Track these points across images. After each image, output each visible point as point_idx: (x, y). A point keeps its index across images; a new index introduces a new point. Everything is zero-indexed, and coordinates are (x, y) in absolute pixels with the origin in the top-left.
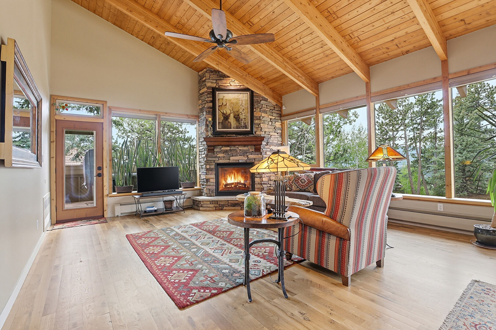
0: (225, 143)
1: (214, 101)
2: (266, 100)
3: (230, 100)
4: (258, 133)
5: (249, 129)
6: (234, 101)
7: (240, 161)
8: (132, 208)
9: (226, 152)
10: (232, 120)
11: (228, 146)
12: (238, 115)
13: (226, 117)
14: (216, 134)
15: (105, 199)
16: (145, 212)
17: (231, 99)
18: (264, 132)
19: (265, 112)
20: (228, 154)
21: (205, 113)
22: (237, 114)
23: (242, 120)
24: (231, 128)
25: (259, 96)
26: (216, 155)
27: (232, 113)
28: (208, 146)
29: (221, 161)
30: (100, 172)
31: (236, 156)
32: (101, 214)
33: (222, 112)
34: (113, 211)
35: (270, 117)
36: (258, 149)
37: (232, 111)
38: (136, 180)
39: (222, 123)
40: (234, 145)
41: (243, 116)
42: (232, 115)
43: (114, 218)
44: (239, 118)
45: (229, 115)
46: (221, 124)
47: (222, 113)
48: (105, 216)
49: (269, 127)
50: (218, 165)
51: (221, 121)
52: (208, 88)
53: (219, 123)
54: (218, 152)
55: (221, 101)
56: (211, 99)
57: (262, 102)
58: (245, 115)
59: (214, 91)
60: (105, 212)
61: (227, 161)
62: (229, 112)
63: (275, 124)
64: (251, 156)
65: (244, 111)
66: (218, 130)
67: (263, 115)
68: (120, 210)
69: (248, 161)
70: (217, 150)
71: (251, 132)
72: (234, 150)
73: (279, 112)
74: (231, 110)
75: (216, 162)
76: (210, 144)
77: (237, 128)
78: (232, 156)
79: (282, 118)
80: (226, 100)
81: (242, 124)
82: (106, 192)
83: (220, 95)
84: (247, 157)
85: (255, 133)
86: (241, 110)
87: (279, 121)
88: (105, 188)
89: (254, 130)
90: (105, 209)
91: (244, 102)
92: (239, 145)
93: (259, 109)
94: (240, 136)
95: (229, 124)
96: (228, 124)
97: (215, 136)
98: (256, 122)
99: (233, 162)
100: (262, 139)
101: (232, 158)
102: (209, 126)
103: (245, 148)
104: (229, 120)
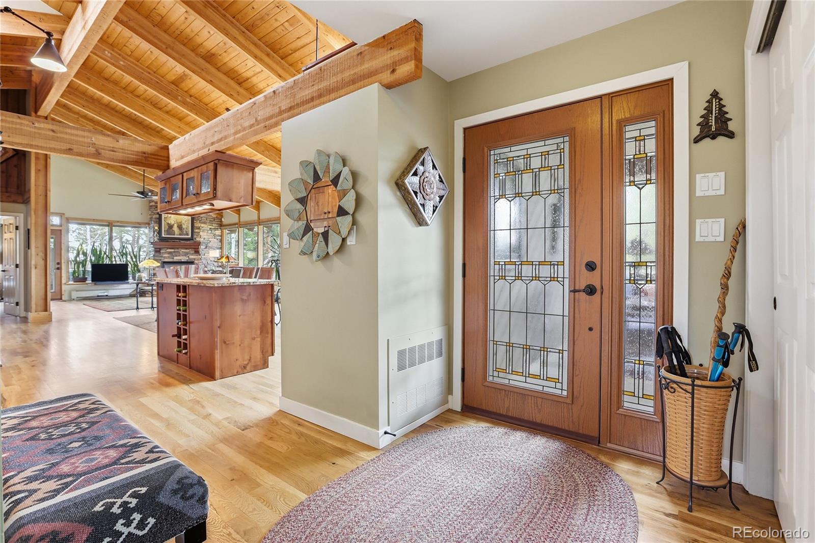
0: (170, 247)
4: (197, 239)
5: (190, 236)
7: (182, 260)
9: (170, 253)
11: (172, 249)
12: (181, 225)
14: (162, 239)
15: (64, 286)
16: (98, 296)
18: (202, 239)
19: (205, 223)
20: (173, 255)
21: (153, 222)
23: (184, 229)
24: (174, 235)
26: (161, 255)
28: (155, 248)
29: (166, 260)
30: (59, 266)
31: (179, 256)
32: (60, 297)
34: (70, 296)
35: (211, 227)
36: (197, 252)
38: (90, 274)
40: (178, 248)
43: (71, 300)
44: (182, 227)
45: (173, 225)
48: (63, 299)
49: (209, 234)
50: (165, 262)
53: (164, 231)
54: (163, 253)
58: (187, 225)
60: (63, 297)
61: (171, 260)
62: (173, 223)
63: (215, 233)
64: (192, 257)
66: (163, 236)
67: (202, 225)
68: (75, 295)
69: (189, 261)
70: (163, 251)
71: (192, 239)
72: (177, 252)
73: (219, 223)
75: (162, 260)
76: (156, 246)
77: (180, 235)
78: (176, 256)
79: (222, 228)
82: (64, 281)
84: (188, 257)
85: (195, 239)
86: (183, 222)
87: (219, 229)
88: (63, 279)
89: (195, 237)
90: (63, 293)
92: (182, 248)
93: (198, 221)
94: (182, 242)
97: (162, 241)
98: (196, 231)
99: (176, 260)
100: (199, 244)
101: (175, 258)
102: (156, 233)
103: (187, 251)
104: (173, 229)
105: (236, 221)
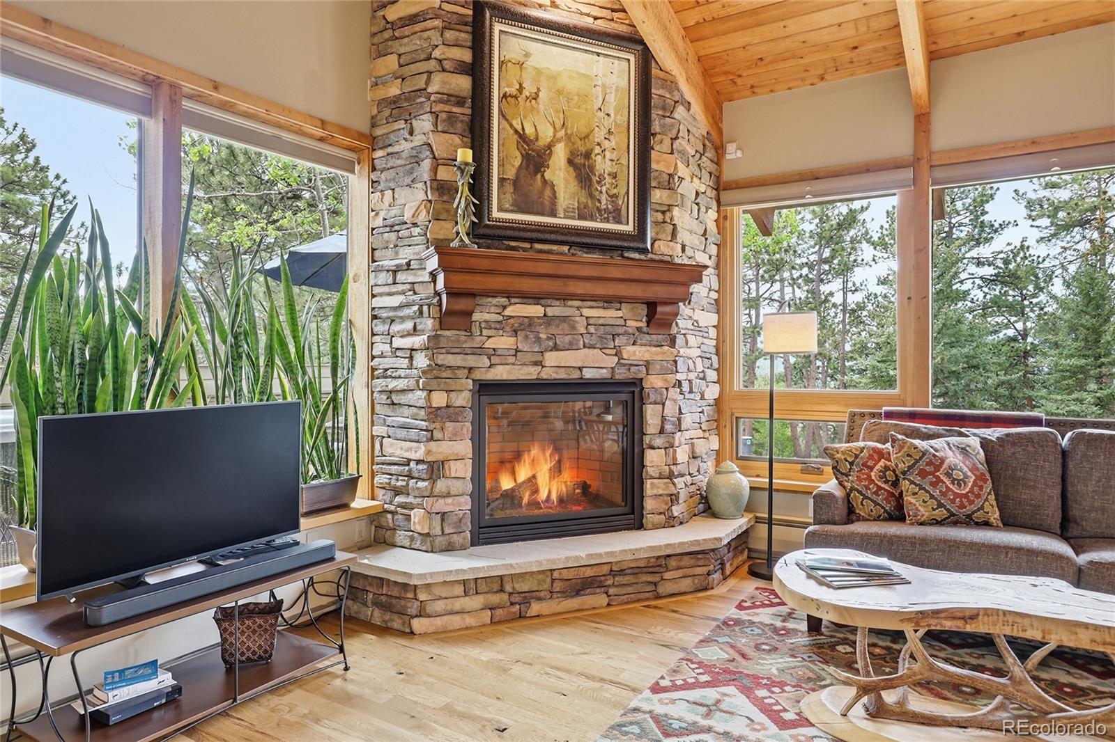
0: (523, 286)
1: (478, 69)
2: (687, 105)
3: (554, 78)
5: (631, 227)
6: (572, 86)
7: (588, 374)
9: (524, 327)
10: (559, 172)
11: (535, 297)
12: (588, 155)
13: (535, 159)
14: (482, 231)
17: (559, 74)
19: (685, 157)
20: (538, 339)
21: (422, 123)
22: (583, 149)
23: (601, 178)
24: (553, 214)
25: (669, 82)
26: (477, 340)
27: (559, 141)
28: (449, 293)
29: (501, 373)
31: (571, 347)
33: (519, 128)
36: (661, 323)
37: (561, 133)
39: (516, 182)
40: (564, 298)
41: (609, 163)
42: (560, 154)
44: (592, 168)
45: (550, 147)
46: (509, 188)
47: (516, 132)
49: (693, 225)
50: (485, 388)
51: (511, 173)
53: (502, 181)
54: (487, 324)
55: (512, 72)
56: (466, 55)
57: (675, 112)
58: (615, 159)
59: (481, 16)
61: (527, 373)
62: (546, 134)
63: (705, 219)
64: (636, 352)
65: (612, 137)
66: (495, 213)
69: (621, 374)
70: (487, 317)
71: (639, 241)
72: (564, 319)
73: (715, 169)
74: (559, 124)
75: (478, 375)
77: (581, 217)
78: (556, 348)
80: (538, 72)
81: (604, 198)
83: (508, 43)
84: (619, 353)
85: (652, 245)
86: (599, 135)
87: (715, 205)
91: (611, 98)
92: (583, 298)
93: (667, 141)
95: (548, 192)
96: (541, 192)
97: (484, 245)
98: (657, 196)
99: (555, 376)
101: (551, 358)
103: (610, 314)
104: (548, 175)
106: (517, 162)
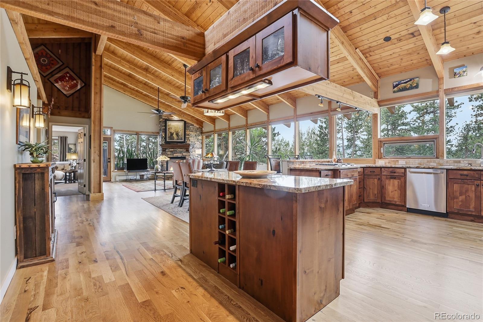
0: (171, 147)
1: (166, 126)
2: (193, 125)
4: (187, 142)
5: (183, 140)
6: (176, 126)
7: (179, 156)
8: (124, 178)
9: (171, 151)
10: (175, 135)
11: (173, 149)
13: (172, 134)
14: (167, 143)
15: (112, 173)
16: (130, 179)
18: (191, 142)
19: (192, 131)
20: (173, 153)
21: (162, 132)
23: (180, 135)
24: (174, 140)
25: (189, 123)
26: (166, 153)
28: (163, 149)
30: (109, 160)
31: (177, 153)
32: (110, 180)
34: (115, 179)
35: (195, 134)
36: (188, 151)
38: (126, 165)
40: (176, 148)
42: (175, 133)
43: (116, 181)
48: (112, 181)
49: (194, 139)
51: (169, 136)
52: (163, 119)
55: (169, 126)
56: (164, 125)
57: (191, 127)
58: (181, 133)
59: (166, 121)
61: (172, 156)
63: (198, 138)
64: (184, 154)
67: (191, 133)
68: (118, 178)
69: (183, 156)
70: (167, 150)
71: (184, 142)
72: (176, 150)
73: (200, 131)
76: (163, 147)
77: (177, 140)
78: (175, 153)
79: (202, 134)
80: (172, 125)
82: (112, 170)
83: (169, 123)
84: (182, 154)
86: (179, 131)
87: (201, 136)
88: (111, 168)
90: (111, 178)
92: (178, 148)
93: (189, 130)
94: (179, 144)
98: (187, 136)
100: (189, 145)
101: (174, 155)
102: (163, 138)
103: (182, 150)
104: (173, 136)
105: (212, 129)
106: (170, 135)
